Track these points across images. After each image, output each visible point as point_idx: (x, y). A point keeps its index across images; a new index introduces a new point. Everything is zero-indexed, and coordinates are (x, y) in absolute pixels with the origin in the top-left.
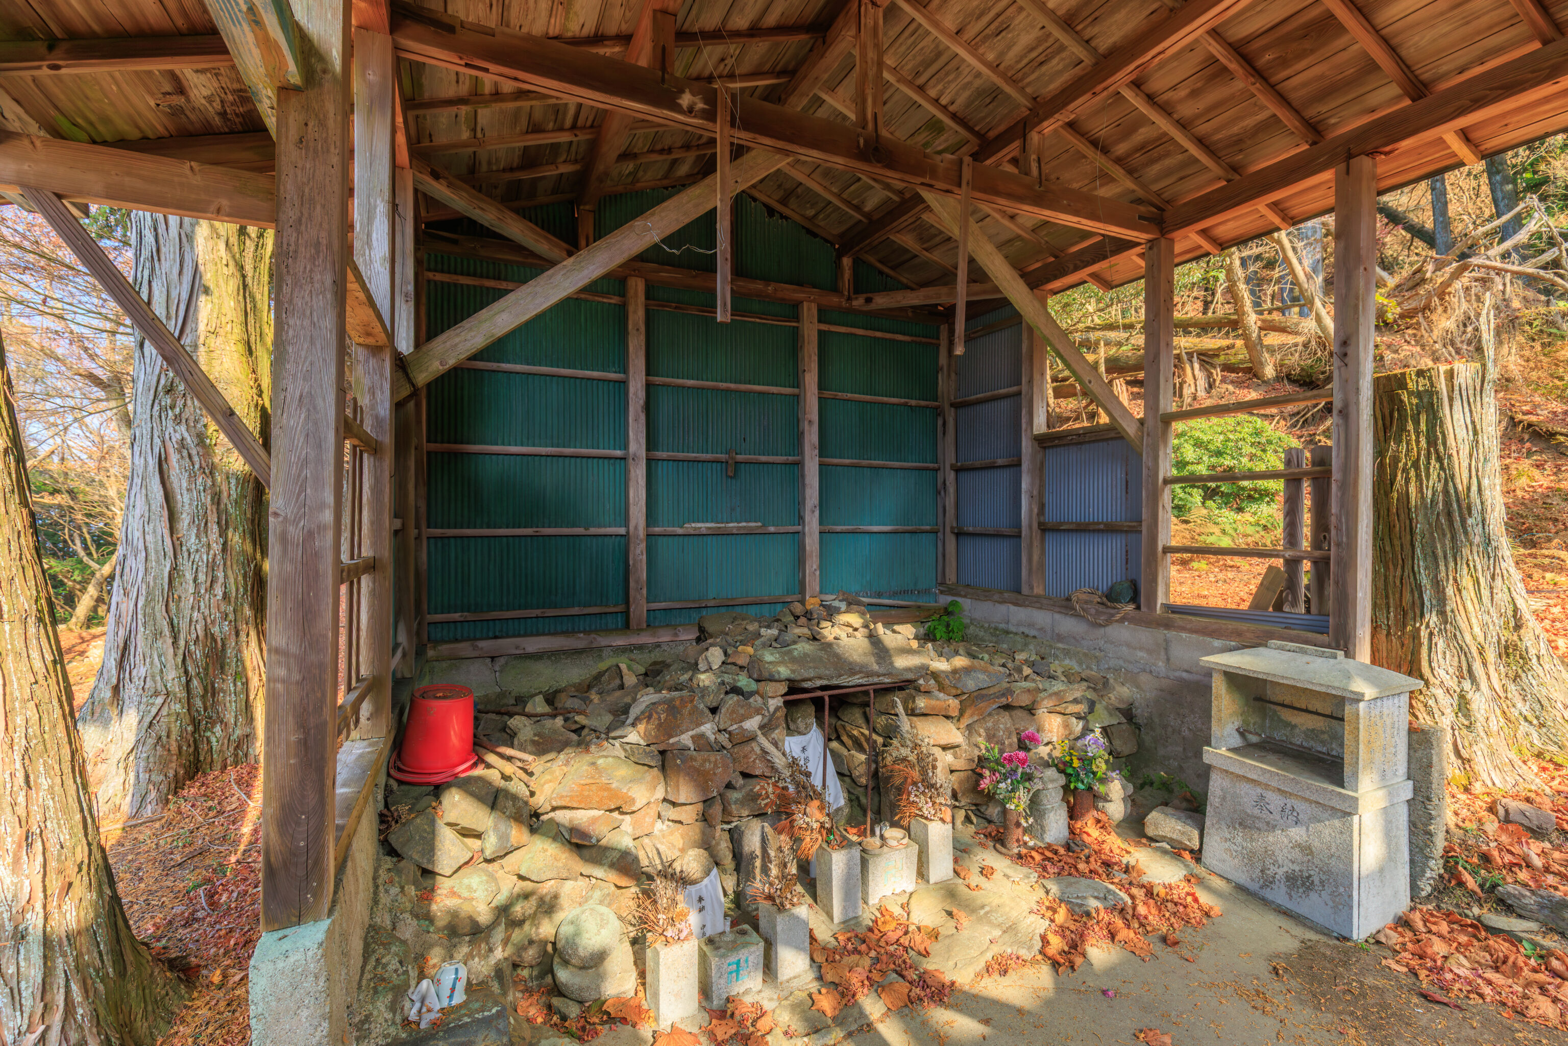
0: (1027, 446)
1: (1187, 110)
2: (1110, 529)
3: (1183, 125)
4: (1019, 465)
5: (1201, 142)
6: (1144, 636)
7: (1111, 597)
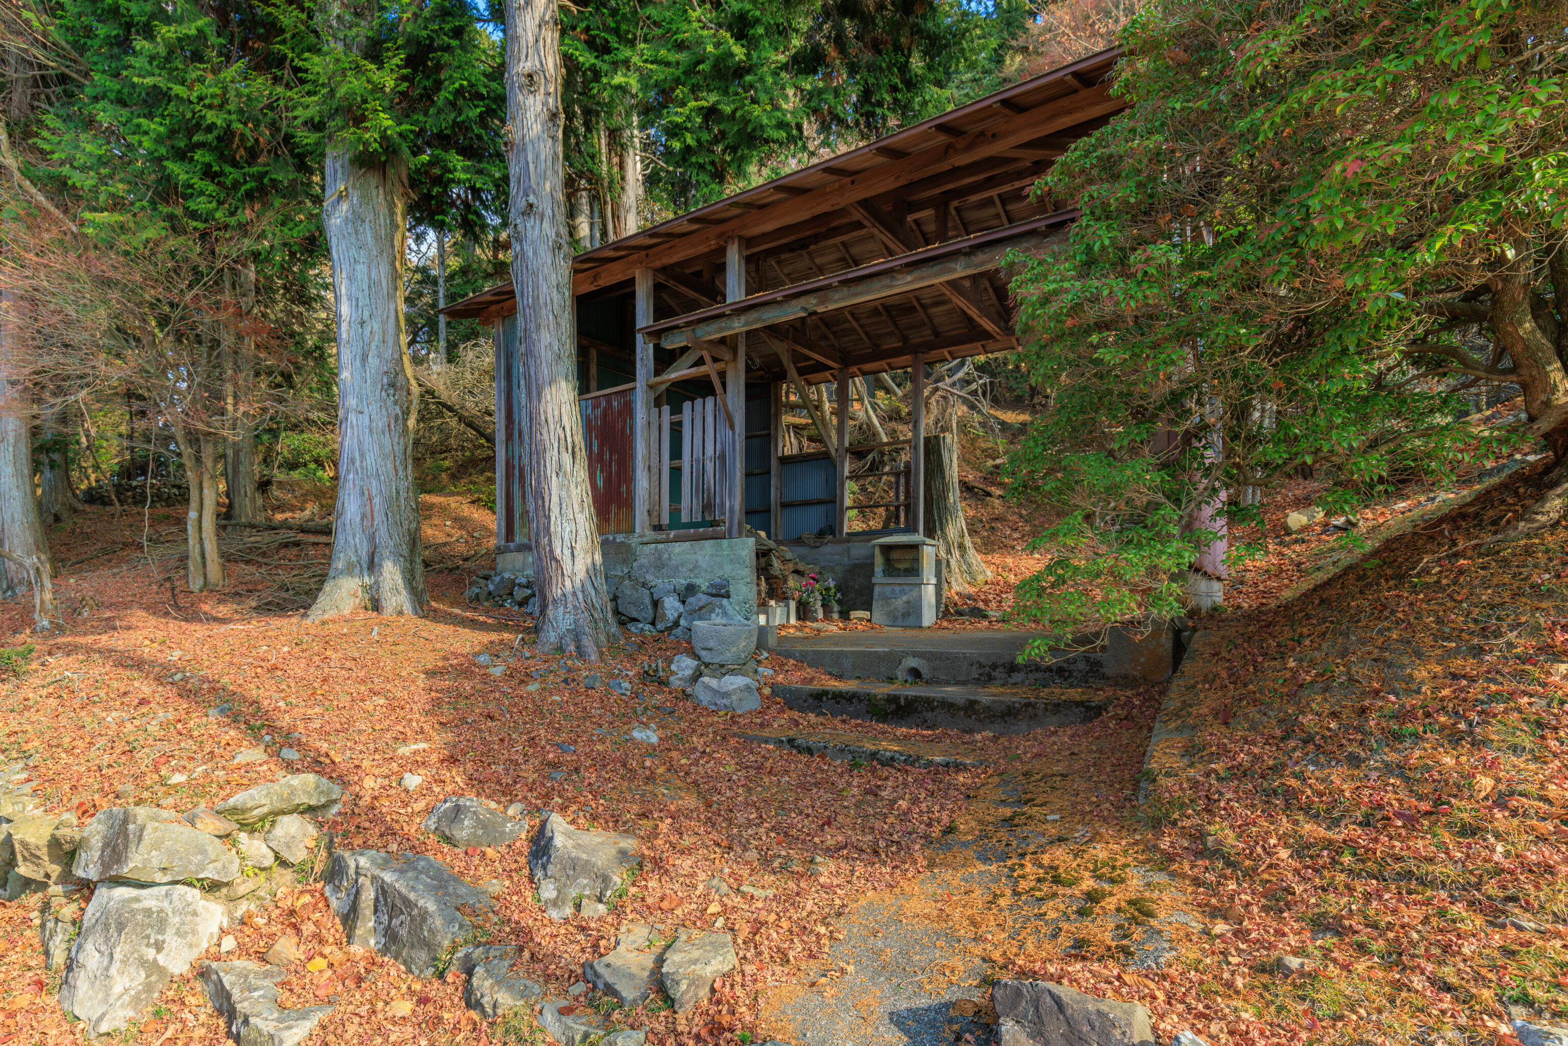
0: (774, 463)
1: (864, 322)
2: (819, 502)
3: (862, 326)
4: (769, 473)
5: (866, 333)
6: (838, 548)
7: (821, 534)
